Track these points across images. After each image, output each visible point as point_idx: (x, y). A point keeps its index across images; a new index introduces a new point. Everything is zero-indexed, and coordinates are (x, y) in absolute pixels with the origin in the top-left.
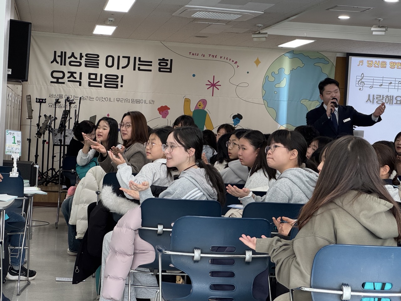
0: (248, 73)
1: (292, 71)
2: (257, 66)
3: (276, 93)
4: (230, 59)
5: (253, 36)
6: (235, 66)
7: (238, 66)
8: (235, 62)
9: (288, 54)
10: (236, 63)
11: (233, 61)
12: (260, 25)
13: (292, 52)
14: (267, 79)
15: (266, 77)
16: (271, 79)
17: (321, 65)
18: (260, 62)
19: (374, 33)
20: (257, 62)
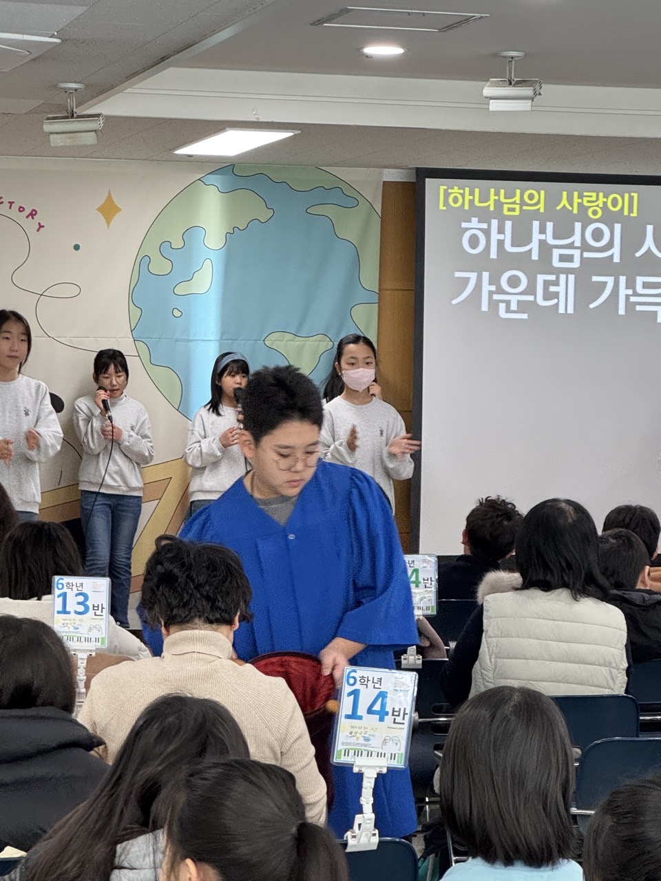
0: (77, 247)
1: (232, 235)
2: (108, 223)
3: (177, 313)
4: (11, 203)
5: (48, 127)
6: (31, 225)
7: (41, 226)
8: (27, 212)
9: (213, 179)
10: (33, 214)
11: (21, 209)
12: (74, 86)
13: (228, 168)
14: (144, 267)
15: (143, 262)
16: (160, 266)
17: (328, 210)
18: (119, 210)
19: (494, 106)
20: (109, 210)
